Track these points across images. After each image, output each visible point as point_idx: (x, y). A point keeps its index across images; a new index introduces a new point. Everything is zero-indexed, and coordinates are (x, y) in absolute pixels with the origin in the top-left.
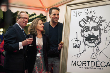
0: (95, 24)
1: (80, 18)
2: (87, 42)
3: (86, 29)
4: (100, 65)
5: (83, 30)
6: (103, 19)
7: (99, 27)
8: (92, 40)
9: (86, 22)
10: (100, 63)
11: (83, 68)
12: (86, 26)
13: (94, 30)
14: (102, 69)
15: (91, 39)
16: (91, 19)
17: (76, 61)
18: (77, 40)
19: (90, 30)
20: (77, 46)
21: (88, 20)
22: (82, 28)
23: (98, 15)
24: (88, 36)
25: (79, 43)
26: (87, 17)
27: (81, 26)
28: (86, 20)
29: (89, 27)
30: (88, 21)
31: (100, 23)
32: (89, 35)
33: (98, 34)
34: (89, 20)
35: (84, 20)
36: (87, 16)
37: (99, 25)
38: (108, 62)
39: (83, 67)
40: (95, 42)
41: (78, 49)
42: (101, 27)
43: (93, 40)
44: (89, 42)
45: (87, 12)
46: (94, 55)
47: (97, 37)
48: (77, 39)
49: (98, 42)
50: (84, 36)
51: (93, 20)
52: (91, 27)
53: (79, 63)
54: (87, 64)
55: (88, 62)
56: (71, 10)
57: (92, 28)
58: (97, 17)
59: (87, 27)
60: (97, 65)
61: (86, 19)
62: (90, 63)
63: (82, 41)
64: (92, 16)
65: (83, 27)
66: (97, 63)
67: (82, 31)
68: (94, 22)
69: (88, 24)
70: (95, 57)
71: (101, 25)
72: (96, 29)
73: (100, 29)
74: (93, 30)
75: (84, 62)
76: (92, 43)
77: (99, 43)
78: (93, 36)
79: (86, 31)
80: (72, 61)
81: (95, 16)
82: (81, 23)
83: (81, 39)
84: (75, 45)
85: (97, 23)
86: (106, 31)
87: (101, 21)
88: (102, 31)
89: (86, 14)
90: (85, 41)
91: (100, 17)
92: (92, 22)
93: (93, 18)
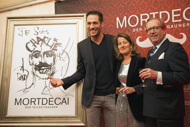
0: (48, 49)
1: (27, 39)
2: (37, 71)
3: (36, 54)
4: (53, 103)
5: (32, 56)
6: (58, 42)
7: (54, 53)
8: (43, 69)
9: (36, 44)
10: (53, 100)
11: (32, 107)
12: (35, 50)
13: (47, 57)
14: (57, 107)
15: (43, 68)
16: (43, 40)
17: (21, 99)
18: (23, 70)
19: (41, 56)
20: (23, 78)
21: (39, 41)
22: (30, 53)
23: (51, 36)
24: (38, 64)
25: (26, 73)
26: (38, 38)
27: (28, 49)
28: (36, 42)
29: (40, 52)
30: (38, 44)
31: (55, 47)
32: (40, 63)
33: (52, 62)
34: (40, 42)
35: (34, 42)
36: (37, 36)
37: (53, 49)
38: (64, 98)
39: (31, 106)
41: (24, 81)
42: (55, 52)
43: (45, 70)
44: (40, 73)
45: (38, 31)
46: (46, 89)
47: (51, 66)
48: (23, 67)
49: (51, 72)
50: (33, 64)
51: (45, 43)
52: (42, 52)
53: (26, 102)
54: (36, 102)
55: (39, 99)
56: (15, 25)
57: (45, 53)
58: (50, 39)
59: (37, 51)
60: (51, 103)
61: (36, 40)
62: (41, 100)
64: (45, 37)
65: (31, 51)
66: (51, 100)
67: (31, 57)
68: (47, 45)
69: (38, 48)
70: (47, 93)
71: (56, 50)
72: (49, 55)
73: (54, 55)
74: (45, 55)
75: (33, 100)
76: (45, 73)
77: (53, 74)
78: (45, 65)
79: (36, 57)
80: (16, 99)
81: (48, 38)
83: (29, 68)
84: (19, 76)
85: (51, 47)
86: (61, 59)
87: (56, 44)
88: (57, 58)
89: (36, 34)
90: (34, 70)
91: (55, 40)
92: (44, 45)
93: (46, 39)
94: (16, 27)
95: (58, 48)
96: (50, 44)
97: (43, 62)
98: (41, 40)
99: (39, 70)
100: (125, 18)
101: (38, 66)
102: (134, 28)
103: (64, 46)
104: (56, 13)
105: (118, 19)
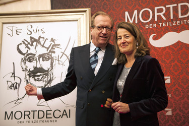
1: (19, 39)
2: (31, 78)
3: (30, 58)
4: (52, 116)
5: (25, 59)
6: (56, 43)
7: (51, 55)
8: (39, 76)
9: (29, 45)
10: (52, 112)
11: (25, 122)
13: (43, 60)
14: (56, 121)
15: (39, 74)
16: (38, 41)
17: (12, 112)
18: (14, 77)
19: (36, 60)
20: (15, 87)
21: (32, 42)
22: (23, 57)
24: (32, 69)
25: (18, 80)
26: (31, 38)
27: (20, 52)
28: (29, 43)
29: (35, 55)
30: (32, 45)
31: (52, 48)
32: (35, 68)
33: (49, 66)
34: (35, 44)
35: (27, 43)
36: (31, 36)
37: (50, 51)
38: (65, 110)
39: (25, 120)
40: (45, 80)
41: (16, 90)
42: (53, 55)
43: (41, 76)
44: (35, 80)
45: (32, 30)
47: (48, 71)
48: (14, 73)
49: (49, 79)
50: (26, 69)
51: (40, 44)
53: (18, 115)
54: (31, 116)
55: (34, 111)
56: (3, 23)
57: (40, 56)
58: (47, 39)
59: (31, 54)
60: (48, 116)
61: (29, 41)
62: (36, 113)
63: (23, 78)
64: (40, 37)
65: (24, 54)
66: (48, 112)
67: (24, 61)
68: (43, 46)
69: (32, 50)
71: (54, 52)
72: (46, 58)
73: (52, 58)
74: (41, 59)
75: (27, 113)
76: (40, 80)
78: (41, 70)
79: (30, 61)
80: (6, 112)
81: (43, 38)
82: (20, 47)
83: (22, 75)
84: (10, 84)
85: (48, 49)
86: (60, 63)
87: (53, 45)
88: (55, 62)
89: (30, 33)
90: (28, 77)
91: (52, 40)
92: (39, 47)
93: (41, 40)
94: (5, 26)
95: (56, 50)
96: (47, 45)
97: (38, 66)
98: (35, 40)
99: (34, 77)
100: (136, 12)
101: (32, 72)
102: (146, 23)
103: (63, 47)
104: (52, 8)
105: (127, 13)
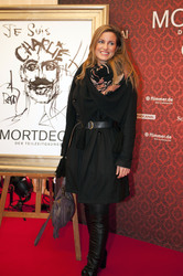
2: (32, 91)
3: (31, 65)
4: (56, 138)
5: (25, 67)
7: (57, 64)
8: (41, 88)
9: (30, 50)
10: (56, 134)
11: (24, 143)
12: (29, 58)
13: (47, 69)
15: (41, 86)
16: (41, 45)
17: (9, 131)
19: (38, 68)
20: (12, 100)
22: (22, 63)
23: (54, 38)
27: (19, 58)
28: (30, 47)
29: (37, 62)
30: (34, 49)
32: (37, 78)
35: (27, 47)
36: (33, 37)
37: (56, 58)
42: (60, 63)
43: (44, 89)
44: (37, 93)
45: (34, 30)
46: (46, 118)
47: (52, 83)
48: (11, 84)
49: (53, 93)
50: (26, 80)
51: (44, 48)
52: (40, 62)
55: (35, 131)
57: (43, 64)
58: (52, 42)
59: (32, 60)
60: (52, 138)
61: (30, 44)
63: (22, 89)
64: (44, 40)
65: (24, 61)
66: (52, 133)
67: (23, 69)
68: (47, 51)
69: (34, 56)
70: (48, 123)
72: (50, 67)
73: (58, 67)
74: (44, 67)
75: (26, 133)
76: (43, 94)
77: (55, 95)
78: (44, 81)
79: (31, 70)
80: (2, 131)
81: (48, 41)
82: (19, 51)
83: (21, 86)
84: (6, 97)
85: (53, 55)
87: (60, 51)
89: (31, 34)
90: (28, 89)
91: (59, 44)
93: (45, 43)
94: (1, 23)
95: (63, 57)
96: (52, 50)
98: (38, 43)
99: (35, 89)
101: (33, 83)
103: (72, 53)
